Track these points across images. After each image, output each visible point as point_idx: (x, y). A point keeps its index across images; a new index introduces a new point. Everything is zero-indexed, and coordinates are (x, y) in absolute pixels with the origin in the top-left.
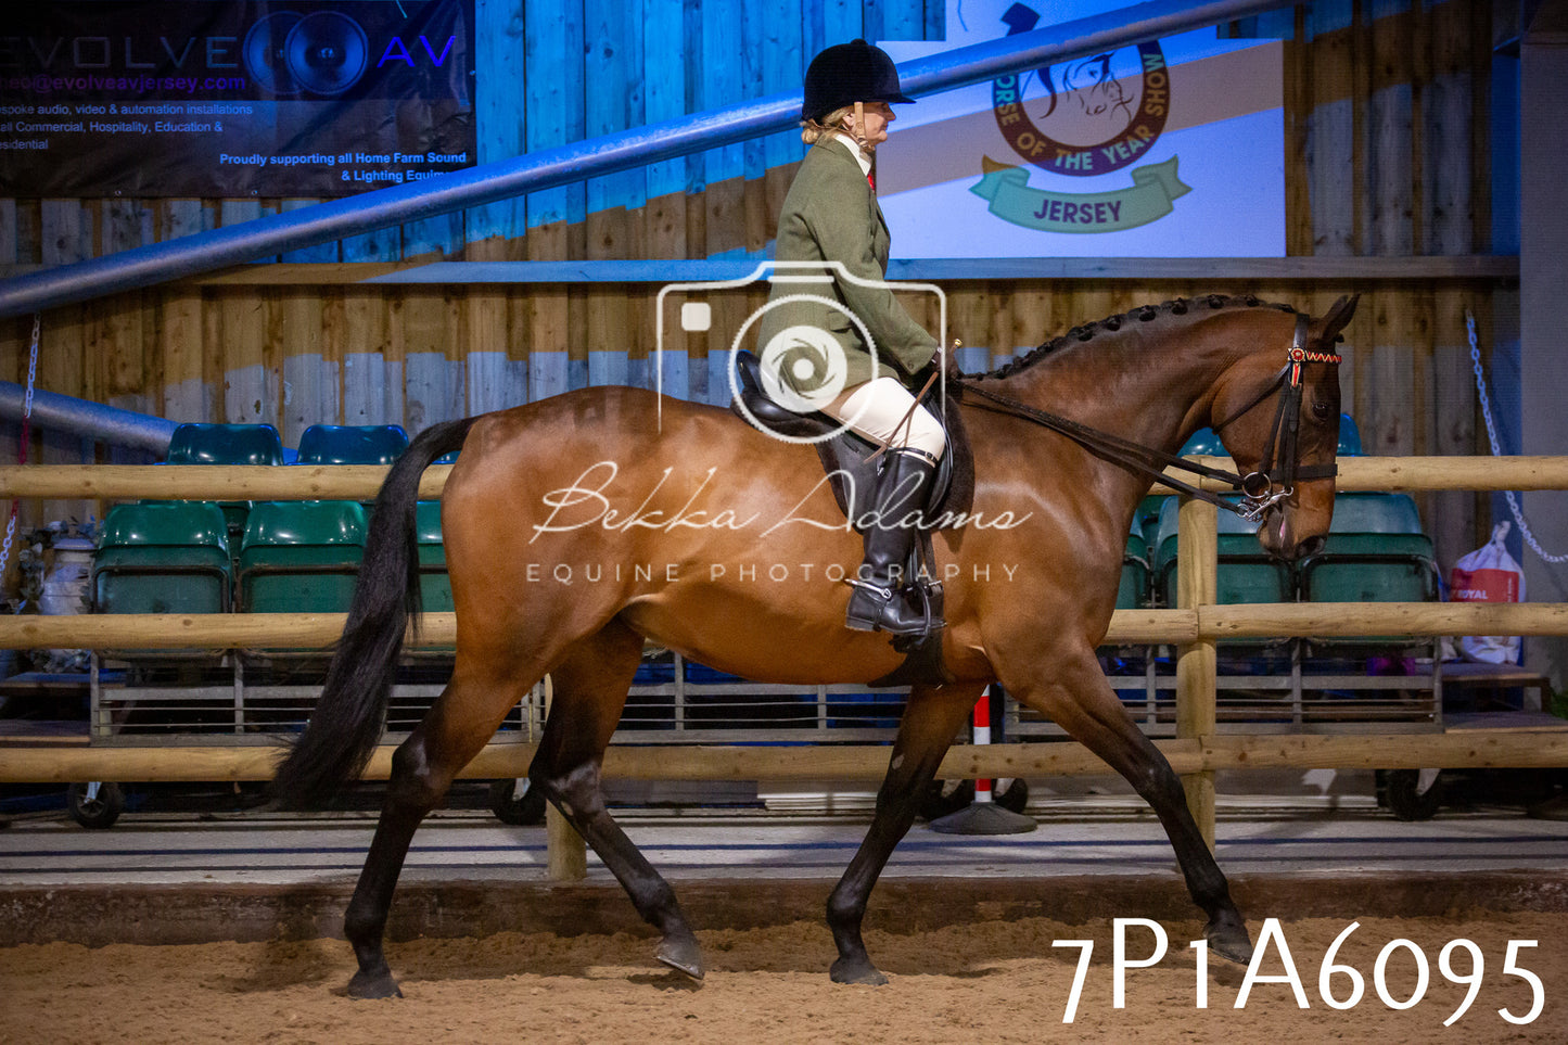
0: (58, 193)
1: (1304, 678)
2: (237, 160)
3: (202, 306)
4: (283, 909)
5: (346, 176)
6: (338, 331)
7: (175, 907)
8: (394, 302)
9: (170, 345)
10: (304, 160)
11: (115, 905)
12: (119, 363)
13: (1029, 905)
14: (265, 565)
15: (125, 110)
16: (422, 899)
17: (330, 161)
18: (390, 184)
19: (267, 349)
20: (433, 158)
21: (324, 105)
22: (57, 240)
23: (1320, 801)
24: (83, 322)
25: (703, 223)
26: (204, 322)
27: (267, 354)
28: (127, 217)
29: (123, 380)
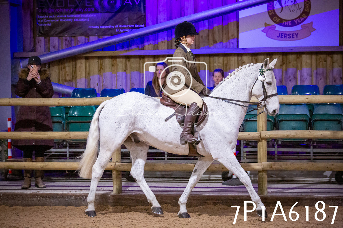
0: (53, 36)
1: (314, 149)
2: (93, 27)
3: (85, 61)
4: (51, 199)
5: (117, 31)
6: (115, 67)
7: (28, 198)
8: (128, 60)
9: (78, 70)
10: (107, 27)
11: (15, 197)
12: (67, 74)
13: (219, 202)
14: (72, 121)
15: (68, 16)
16: (82, 197)
17: (113, 27)
18: (126, 32)
19: (100, 71)
20: (136, 26)
21: (112, 14)
22: (53, 46)
23: (327, 179)
24: (59, 65)
25: (199, 40)
26: (86, 65)
27: (100, 72)
28: (69, 41)
29: (68, 78)
